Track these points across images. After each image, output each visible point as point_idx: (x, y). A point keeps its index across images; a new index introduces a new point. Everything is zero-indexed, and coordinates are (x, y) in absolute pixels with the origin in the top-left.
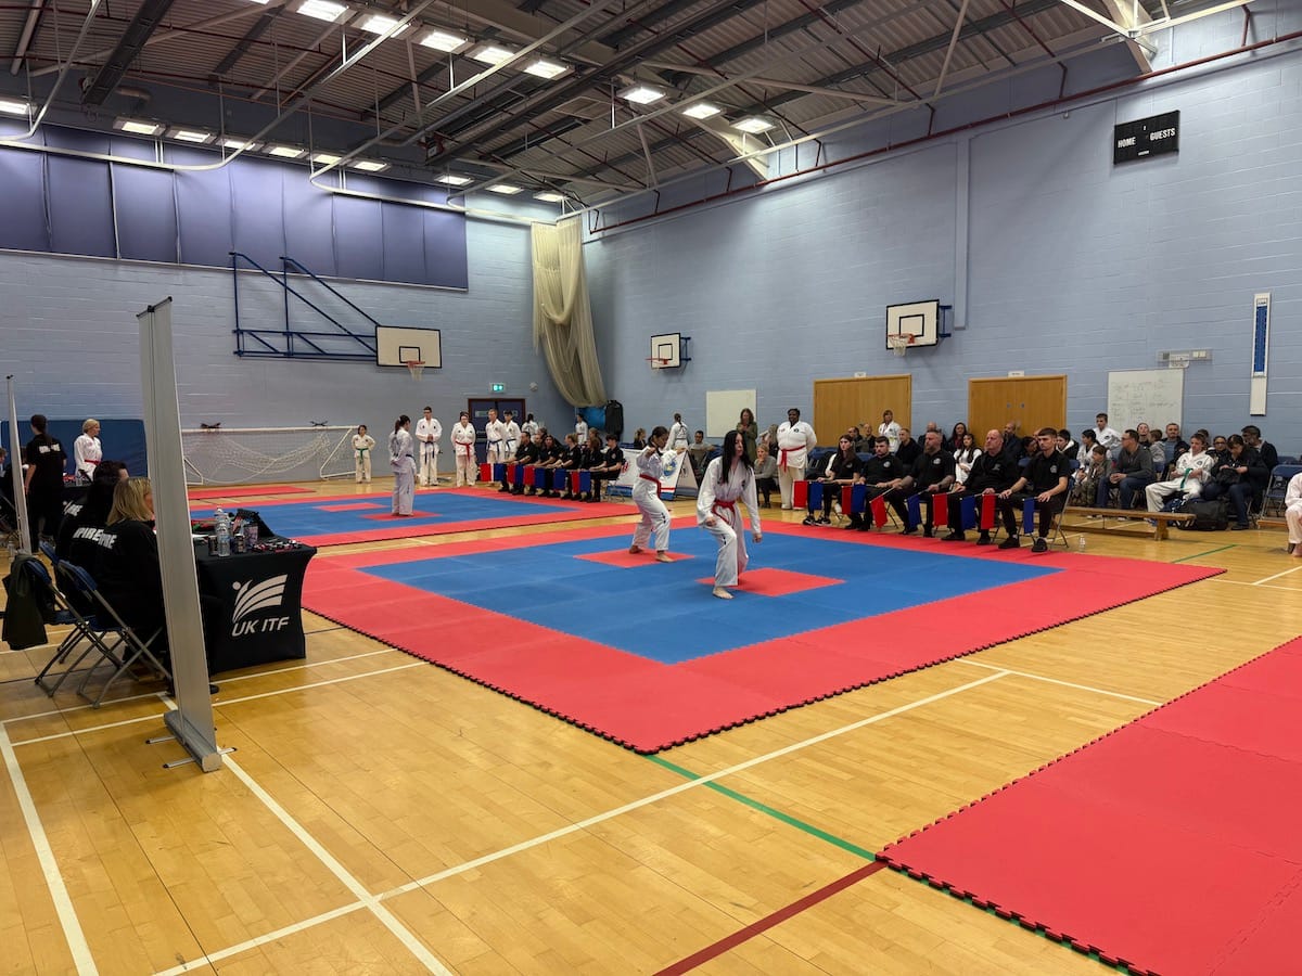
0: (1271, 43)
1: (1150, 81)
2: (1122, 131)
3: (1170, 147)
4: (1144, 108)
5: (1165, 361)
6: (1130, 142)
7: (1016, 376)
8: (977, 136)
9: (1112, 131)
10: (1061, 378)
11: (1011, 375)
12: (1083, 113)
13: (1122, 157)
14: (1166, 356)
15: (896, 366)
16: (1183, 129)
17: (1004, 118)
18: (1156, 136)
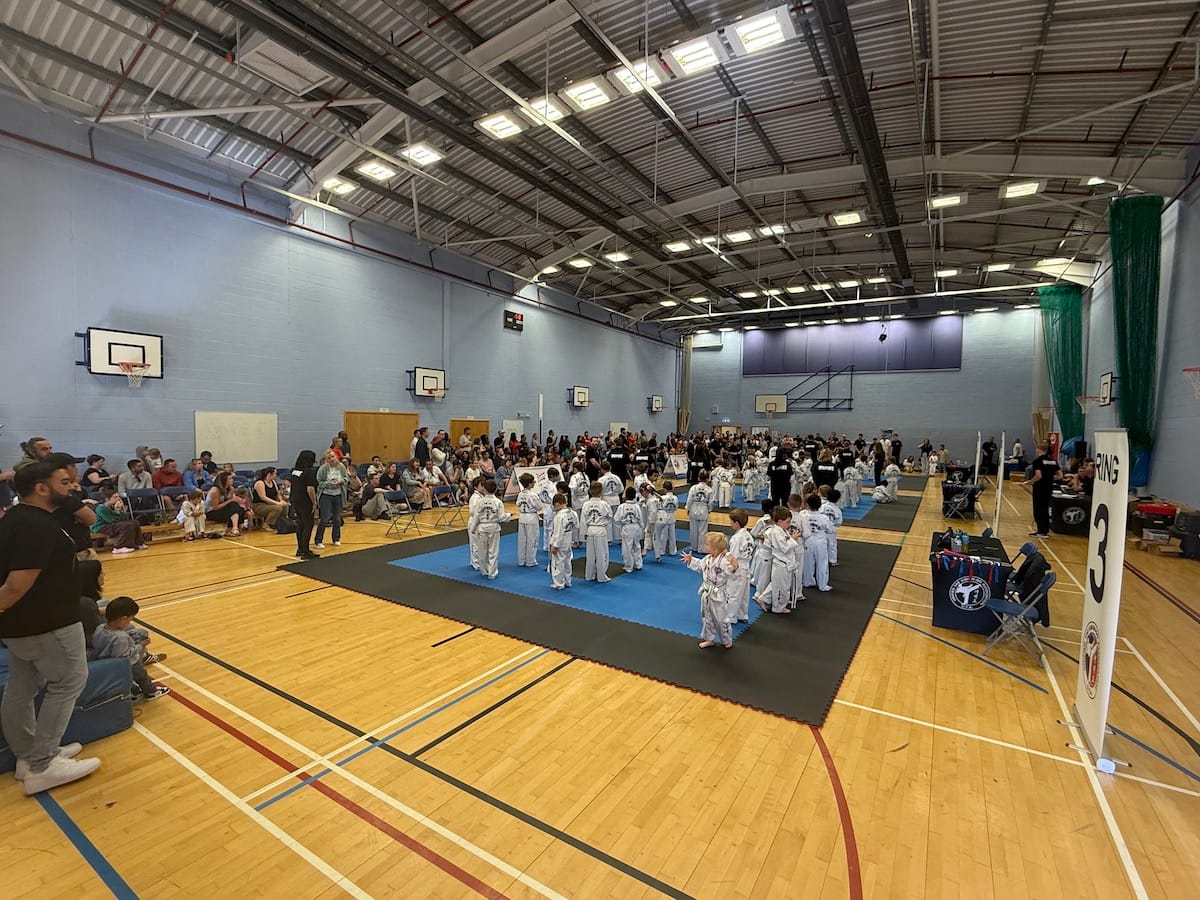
0: (544, 304)
1: (515, 298)
2: (508, 314)
3: (520, 328)
4: (513, 308)
5: (519, 417)
6: (510, 320)
9: (503, 312)
10: (488, 421)
11: (470, 418)
12: (495, 297)
13: (507, 326)
14: (519, 414)
15: (409, 407)
16: (524, 323)
17: (470, 281)
18: (518, 322)
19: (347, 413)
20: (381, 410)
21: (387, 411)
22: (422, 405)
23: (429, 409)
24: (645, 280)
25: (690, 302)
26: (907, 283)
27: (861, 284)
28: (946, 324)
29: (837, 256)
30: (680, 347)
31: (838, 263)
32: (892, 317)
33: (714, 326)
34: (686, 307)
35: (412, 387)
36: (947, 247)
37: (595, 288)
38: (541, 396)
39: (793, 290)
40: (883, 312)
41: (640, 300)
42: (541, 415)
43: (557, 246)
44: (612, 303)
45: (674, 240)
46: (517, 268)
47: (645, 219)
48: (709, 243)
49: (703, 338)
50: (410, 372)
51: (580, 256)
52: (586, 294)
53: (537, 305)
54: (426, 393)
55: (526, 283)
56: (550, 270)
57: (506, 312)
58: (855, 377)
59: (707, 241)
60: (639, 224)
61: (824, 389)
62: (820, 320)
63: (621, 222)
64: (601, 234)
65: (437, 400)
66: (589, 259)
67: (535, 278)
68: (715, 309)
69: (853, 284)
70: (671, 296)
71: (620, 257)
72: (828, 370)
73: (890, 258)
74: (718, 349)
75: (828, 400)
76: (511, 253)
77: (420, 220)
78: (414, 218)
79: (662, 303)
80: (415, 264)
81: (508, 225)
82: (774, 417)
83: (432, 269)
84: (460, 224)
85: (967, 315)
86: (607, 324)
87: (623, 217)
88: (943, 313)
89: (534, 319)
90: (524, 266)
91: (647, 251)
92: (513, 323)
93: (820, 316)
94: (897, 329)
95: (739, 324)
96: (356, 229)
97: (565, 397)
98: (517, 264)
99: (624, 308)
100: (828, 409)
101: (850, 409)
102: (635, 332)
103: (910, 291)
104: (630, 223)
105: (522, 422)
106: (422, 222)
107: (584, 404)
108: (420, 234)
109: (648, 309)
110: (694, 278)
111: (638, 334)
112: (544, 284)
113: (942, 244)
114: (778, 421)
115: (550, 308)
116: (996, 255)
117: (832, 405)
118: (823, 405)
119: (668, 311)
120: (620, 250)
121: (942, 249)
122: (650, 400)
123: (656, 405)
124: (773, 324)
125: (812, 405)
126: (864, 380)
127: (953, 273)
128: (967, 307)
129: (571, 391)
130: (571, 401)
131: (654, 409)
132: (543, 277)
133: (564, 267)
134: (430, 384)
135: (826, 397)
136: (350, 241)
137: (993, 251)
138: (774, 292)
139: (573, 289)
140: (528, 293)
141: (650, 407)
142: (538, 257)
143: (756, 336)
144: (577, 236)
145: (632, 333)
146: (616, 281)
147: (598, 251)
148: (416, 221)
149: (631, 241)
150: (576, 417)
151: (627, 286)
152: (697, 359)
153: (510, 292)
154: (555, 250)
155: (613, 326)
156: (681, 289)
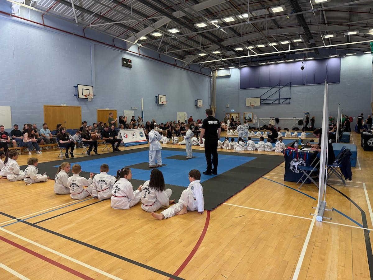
0: (142, 55)
1: (127, 52)
2: (124, 59)
3: (130, 67)
4: (127, 57)
5: (132, 109)
6: (125, 62)
7: (107, 110)
8: (96, 44)
9: (121, 58)
10: (116, 111)
11: (106, 109)
12: (116, 52)
13: (124, 65)
14: (132, 108)
15: (76, 103)
16: (132, 64)
17: (104, 43)
18: (129, 63)
19: (45, 106)
20: (62, 105)
21: (65, 105)
22: (83, 103)
23: (86, 104)
24: (190, 43)
25: (213, 54)
26: (312, 41)
27: (290, 42)
28: (333, 62)
29: (280, 30)
30: (210, 77)
31: (280, 32)
32: (308, 59)
33: (226, 65)
34: (211, 56)
35: (77, 94)
36: (329, 24)
37: (167, 47)
38: (142, 100)
39: (260, 46)
40: (304, 57)
41: (189, 53)
42: (143, 108)
43: (146, 26)
44: (176, 55)
45: (200, 22)
46: (128, 37)
47: (185, 12)
48: (214, 23)
49: (222, 72)
50: (76, 87)
51: (156, 31)
52: (162, 50)
53: (139, 55)
54: (84, 97)
55: (132, 45)
56: (143, 38)
57: (123, 59)
58: (291, 88)
59: (213, 22)
60: (183, 14)
61: (277, 94)
62: (275, 61)
63: (174, 14)
64: (165, 20)
65: (90, 100)
66: (161, 33)
67: (136, 41)
68: (225, 57)
69: (287, 42)
70: (203, 51)
71: (174, 31)
72: (279, 85)
73: (302, 30)
74: (229, 77)
75: (279, 99)
76: (123, 30)
77: (76, 14)
78: (73, 13)
79: (200, 55)
80: (76, 35)
81: (120, 16)
82: (254, 108)
83: (85, 37)
84: (96, 15)
85: (343, 57)
86: (174, 65)
87: (176, 11)
88: (331, 56)
89: (136, 62)
90: (130, 36)
91: (188, 28)
92: (127, 64)
93: (275, 59)
94: (310, 65)
95: (237, 64)
96: (45, 17)
97: (154, 100)
98: (127, 35)
99: (182, 57)
100: (279, 103)
101: (290, 103)
102: (188, 69)
103: (314, 45)
104: (178, 14)
105: (133, 111)
106: (77, 15)
107: (164, 103)
108: (77, 20)
109: (193, 58)
110: (213, 42)
111: (190, 70)
112: (140, 45)
113: (326, 22)
114: (256, 110)
115: (145, 57)
116: (351, 28)
117: (281, 101)
118: (277, 102)
119: (203, 58)
120: (175, 27)
121: (327, 25)
122: (196, 101)
123: (199, 104)
124: (254, 63)
125: (272, 102)
126: (296, 90)
127: (332, 36)
128: (342, 52)
129: (157, 97)
130: (157, 102)
131: (198, 106)
132: (140, 41)
133: (149, 36)
134: (86, 93)
135: (279, 98)
136: (42, 23)
137: (349, 25)
138: (250, 48)
139: (156, 47)
140: (133, 49)
141: (196, 105)
142: (137, 31)
143: (246, 70)
144: (155, 21)
145: (187, 69)
146: (175, 43)
147: (164, 28)
148: (75, 14)
149: (179, 23)
150: (160, 109)
151: (182, 46)
152: (219, 82)
153: (124, 49)
154: (145, 28)
155: (177, 66)
156: (208, 47)
